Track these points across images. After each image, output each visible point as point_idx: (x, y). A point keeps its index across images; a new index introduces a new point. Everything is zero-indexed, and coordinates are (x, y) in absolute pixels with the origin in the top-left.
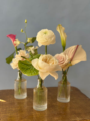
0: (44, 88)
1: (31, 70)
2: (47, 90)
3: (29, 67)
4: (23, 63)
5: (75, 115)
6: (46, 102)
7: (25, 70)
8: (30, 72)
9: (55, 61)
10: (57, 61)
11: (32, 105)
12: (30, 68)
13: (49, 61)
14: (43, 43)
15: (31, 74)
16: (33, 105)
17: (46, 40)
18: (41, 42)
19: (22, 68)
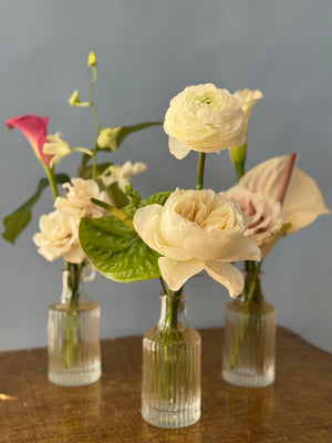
0: (186, 331)
1: (132, 255)
2: (198, 342)
3: (125, 245)
4: (97, 228)
5: (323, 431)
6: (194, 394)
7: (107, 256)
8: (129, 264)
9: (231, 219)
10: (240, 217)
11: (138, 403)
12: (129, 248)
13: (205, 217)
14: (199, 142)
15: (134, 275)
16: (140, 407)
17: (213, 132)
18: (192, 138)
19: (96, 249)
